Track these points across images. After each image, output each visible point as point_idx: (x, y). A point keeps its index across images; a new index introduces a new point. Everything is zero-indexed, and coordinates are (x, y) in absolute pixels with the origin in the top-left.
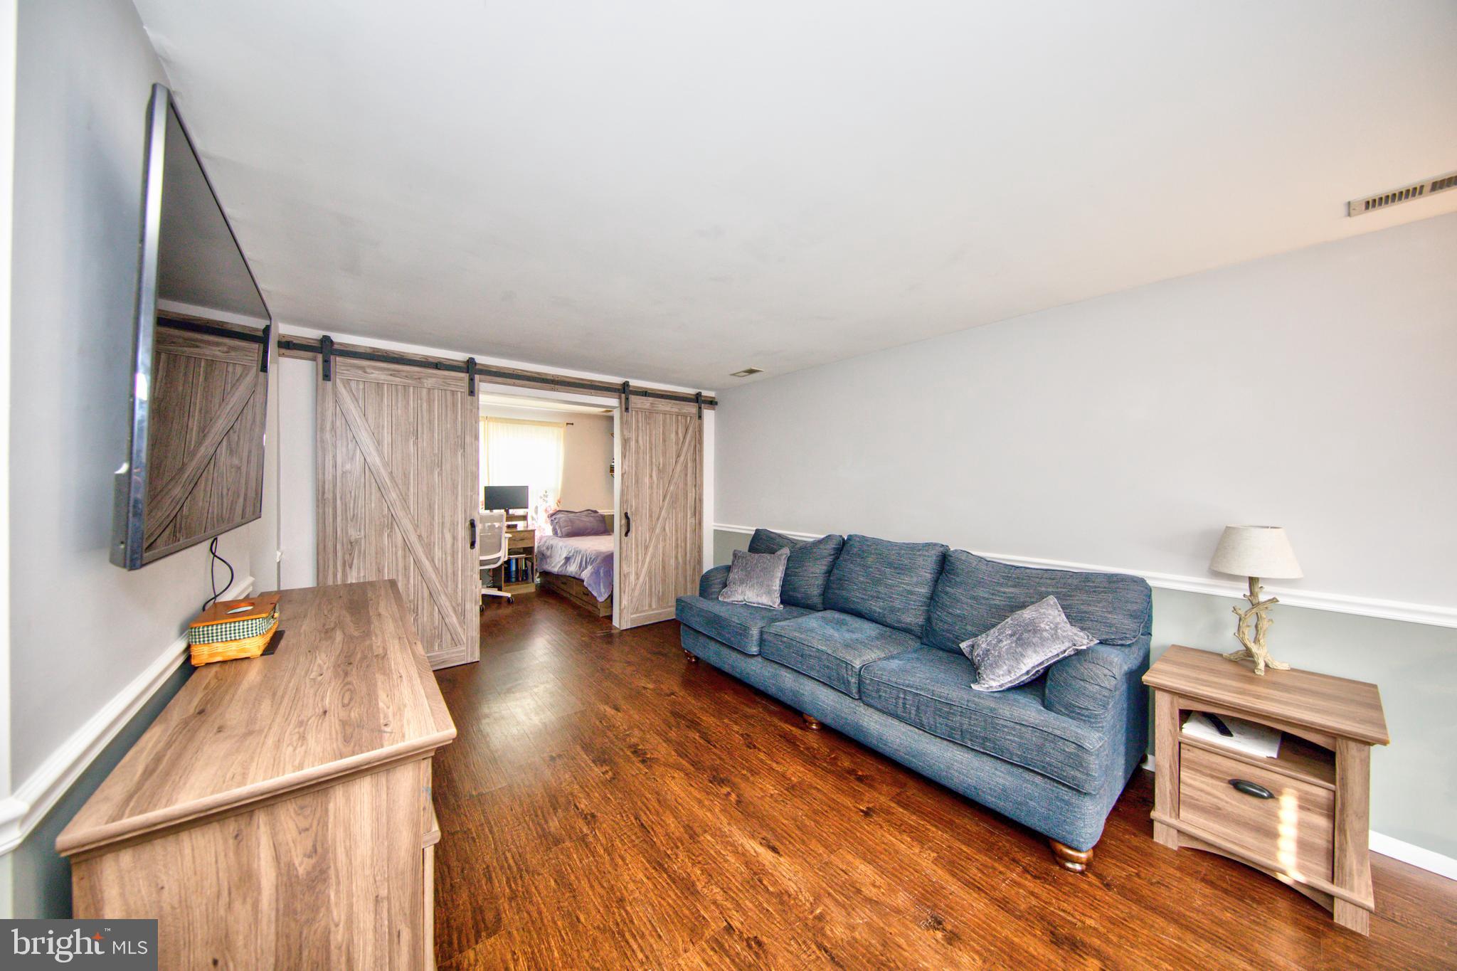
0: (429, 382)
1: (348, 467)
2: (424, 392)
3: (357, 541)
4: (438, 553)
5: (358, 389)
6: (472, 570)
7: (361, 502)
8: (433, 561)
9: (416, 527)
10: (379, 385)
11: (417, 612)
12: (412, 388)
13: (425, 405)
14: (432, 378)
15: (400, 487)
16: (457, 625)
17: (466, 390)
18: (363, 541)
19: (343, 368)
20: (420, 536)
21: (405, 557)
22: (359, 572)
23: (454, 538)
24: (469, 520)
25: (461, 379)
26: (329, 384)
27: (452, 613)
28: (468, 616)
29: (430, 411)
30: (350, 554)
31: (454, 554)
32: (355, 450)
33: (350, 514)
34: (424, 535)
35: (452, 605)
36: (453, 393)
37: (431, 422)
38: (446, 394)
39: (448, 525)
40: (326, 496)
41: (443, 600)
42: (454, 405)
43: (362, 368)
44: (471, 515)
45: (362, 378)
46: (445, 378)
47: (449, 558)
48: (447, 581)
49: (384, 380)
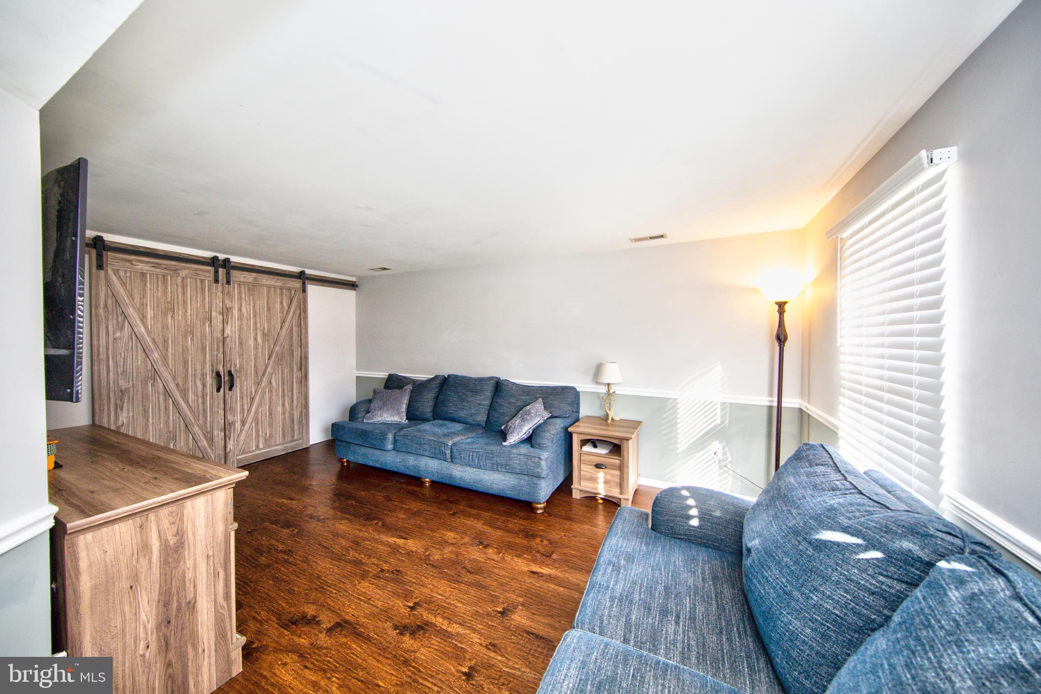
0: (184, 273)
1: (118, 335)
2: (179, 280)
3: (127, 390)
4: (191, 397)
5: (126, 277)
6: (218, 407)
7: (129, 360)
8: (187, 402)
9: (174, 378)
10: (143, 275)
11: (176, 439)
12: (169, 277)
13: (180, 289)
14: (186, 270)
15: (161, 349)
16: (208, 447)
17: (212, 278)
18: (131, 390)
19: (113, 260)
20: (177, 385)
21: (165, 400)
22: (128, 412)
23: (204, 385)
24: (215, 371)
25: (208, 271)
26: (102, 273)
27: (203, 439)
28: (216, 440)
29: (184, 293)
30: (121, 400)
31: (204, 397)
32: (124, 322)
33: (120, 370)
34: (181, 383)
35: (203, 433)
36: (202, 281)
37: (184, 301)
38: (196, 282)
39: (199, 375)
40: (101, 357)
41: (196, 429)
42: (203, 289)
43: (130, 261)
44: (217, 368)
45: (129, 268)
46: (196, 270)
47: (200, 400)
48: (199, 416)
49: (147, 270)
